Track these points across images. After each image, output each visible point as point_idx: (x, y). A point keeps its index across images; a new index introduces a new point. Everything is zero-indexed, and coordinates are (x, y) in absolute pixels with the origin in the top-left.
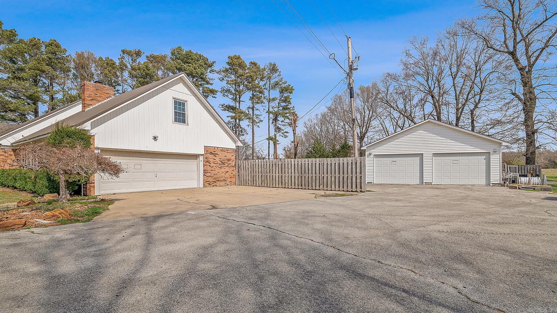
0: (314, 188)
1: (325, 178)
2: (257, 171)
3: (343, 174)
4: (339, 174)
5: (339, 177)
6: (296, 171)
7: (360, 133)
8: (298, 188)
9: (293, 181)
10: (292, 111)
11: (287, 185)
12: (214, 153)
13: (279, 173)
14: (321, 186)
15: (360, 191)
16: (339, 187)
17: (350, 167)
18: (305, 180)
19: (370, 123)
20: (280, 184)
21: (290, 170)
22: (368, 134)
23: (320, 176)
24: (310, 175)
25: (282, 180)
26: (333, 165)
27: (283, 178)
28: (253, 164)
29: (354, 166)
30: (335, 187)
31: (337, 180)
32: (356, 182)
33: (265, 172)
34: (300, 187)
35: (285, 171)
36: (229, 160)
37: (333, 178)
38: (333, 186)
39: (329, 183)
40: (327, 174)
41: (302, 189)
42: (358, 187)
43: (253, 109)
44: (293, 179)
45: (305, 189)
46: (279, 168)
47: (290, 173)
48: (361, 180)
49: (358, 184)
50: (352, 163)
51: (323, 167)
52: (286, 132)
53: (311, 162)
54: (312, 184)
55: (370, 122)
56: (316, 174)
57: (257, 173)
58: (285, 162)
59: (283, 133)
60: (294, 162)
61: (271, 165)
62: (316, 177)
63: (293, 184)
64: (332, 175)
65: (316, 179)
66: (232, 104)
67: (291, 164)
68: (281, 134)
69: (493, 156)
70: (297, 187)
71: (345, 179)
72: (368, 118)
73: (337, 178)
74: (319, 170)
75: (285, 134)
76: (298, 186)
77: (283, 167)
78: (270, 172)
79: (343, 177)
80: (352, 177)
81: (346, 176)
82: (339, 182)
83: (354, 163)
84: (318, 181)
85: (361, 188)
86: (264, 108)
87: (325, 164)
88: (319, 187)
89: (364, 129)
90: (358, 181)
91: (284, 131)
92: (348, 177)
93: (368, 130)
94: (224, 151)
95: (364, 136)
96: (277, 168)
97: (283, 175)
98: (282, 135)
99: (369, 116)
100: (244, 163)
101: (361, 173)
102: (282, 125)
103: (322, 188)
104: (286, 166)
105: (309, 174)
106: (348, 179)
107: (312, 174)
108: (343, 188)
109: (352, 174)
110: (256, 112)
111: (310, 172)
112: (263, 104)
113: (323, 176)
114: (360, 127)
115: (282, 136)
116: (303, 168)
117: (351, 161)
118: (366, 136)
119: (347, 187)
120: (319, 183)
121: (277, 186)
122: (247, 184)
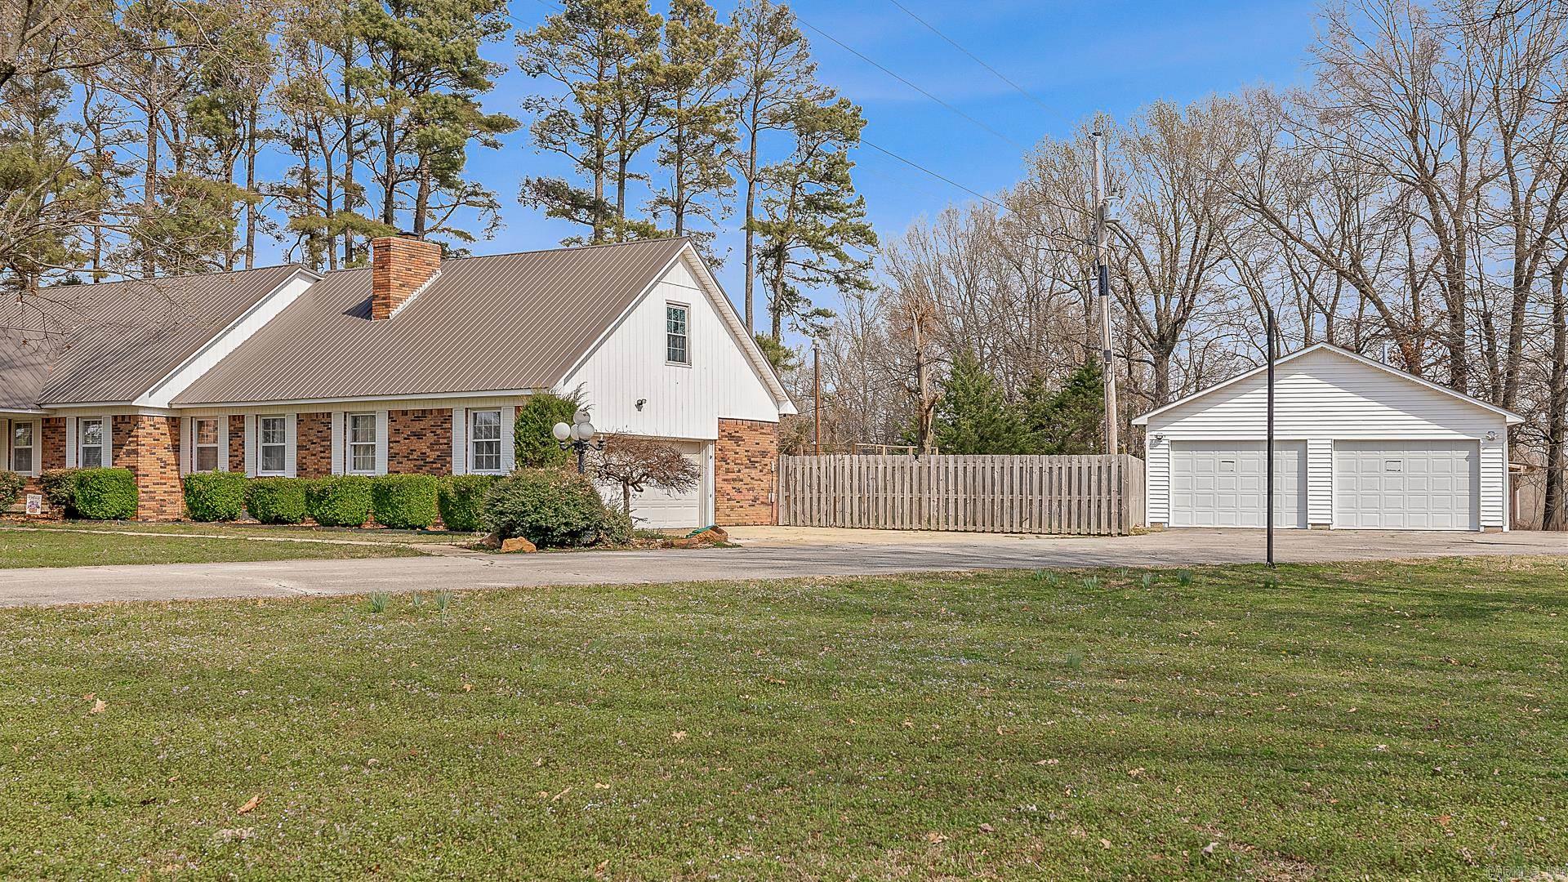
0: (1007, 528)
1: (1036, 504)
2: (847, 486)
3: (1080, 493)
4: (1070, 494)
5: (1070, 501)
6: (960, 487)
7: (1158, 318)
8: (965, 531)
9: (952, 512)
10: (854, 221)
11: (933, 521)
12: (737, 434)
13: (911, 492)
14: (1026, 525)
15: (1119, 534)
16: (1069, 526)
17: (1094, 478)
18: (984, 509)
19: (1199, 275)
20: (915, 521)
21: (942, 484)
22: (1193, 325)
23: (1021, 500)
24: (998, 497)
25: (920, 509)
26: (1055, 472)
27: (925, 504)
28: (835, 467)
29: (1104, 476)
30: (1060, 526)
31: (1064, 509)
32: (1110, 513)
33: (871, 488)
34: (970, 527)
35: (929, 485)
36: (764, 454)
37: (1055, 505)
38: (1055, 524)
39: (1045, 516)
40: (1041, 493)
41: (975, 531)
42: (1115, 524)
43: (679, 208)
44: (951, 506)
45: (983, 531)
46: (911, 479)
47: (943, 490)
48: (1120, 510)
49: (1114, 517)
50: (1100, 468)
51: (1031, 477)
52: (818, 313)
53: (1001, 465)
54: (1002, 520)
55: (1201, 270)
56: (1012, 493)
57: (848, 491)
58: (929, 462)
59: (804, 317)
60: (956, 462)
61: (889, 470)
62: (1012, 500)
63: (951, 520)
64: (1053, 495)
65: (1012, 508)
66: (581, 182)
67: (947, 467)
68: (798, 318)
69: (1486, 451)
70: (961, 527)
71: (1084, 506)
72: (1194, 251)
73: (1065, 504)
74: (1021, 485)
75: (819, 320)
76: (965, 525)
77: (925, 475)
78: (886, 489)
79: (1080, 501)
80: (1100, 501)
81: (1085, 498)
82: (1070, 513)
83: (1104, 469)
84: (1016, 511)
85: (1120, 527)
86: (728, 202)
87: (1036, 470)
88: (1021, 526)
89: (1175, 302)
90: (1114, 510)
91: (813, 308)
92: (1090, 501)
93: (1190, 308)
94: (755, 430)
95: (1175, 336)
96: (907, 478)
97: (925, 497)
98: (802, 325)
99: (1199, 246)
100: (807, 463)
101: (1119, 492)
102: (803, 280)
103: (1028, 527)
104: (934, 472)
105: (993, 493)
106: (1089, 507)
107: (1002, 493)
108: (1079, 527)
109: (1100, 494)
110: (691, 223)
111: (997, 488)
112: (724, 189)
113: (1029, 497)
114: (1156, 292)
115: (805, 332)
116: (979, 478)
117: (1097, 464)
118: (1182, 335)
119: (1089, 524)
120: (1021, 517)
121: (907, 525)
122: (816, 523)
